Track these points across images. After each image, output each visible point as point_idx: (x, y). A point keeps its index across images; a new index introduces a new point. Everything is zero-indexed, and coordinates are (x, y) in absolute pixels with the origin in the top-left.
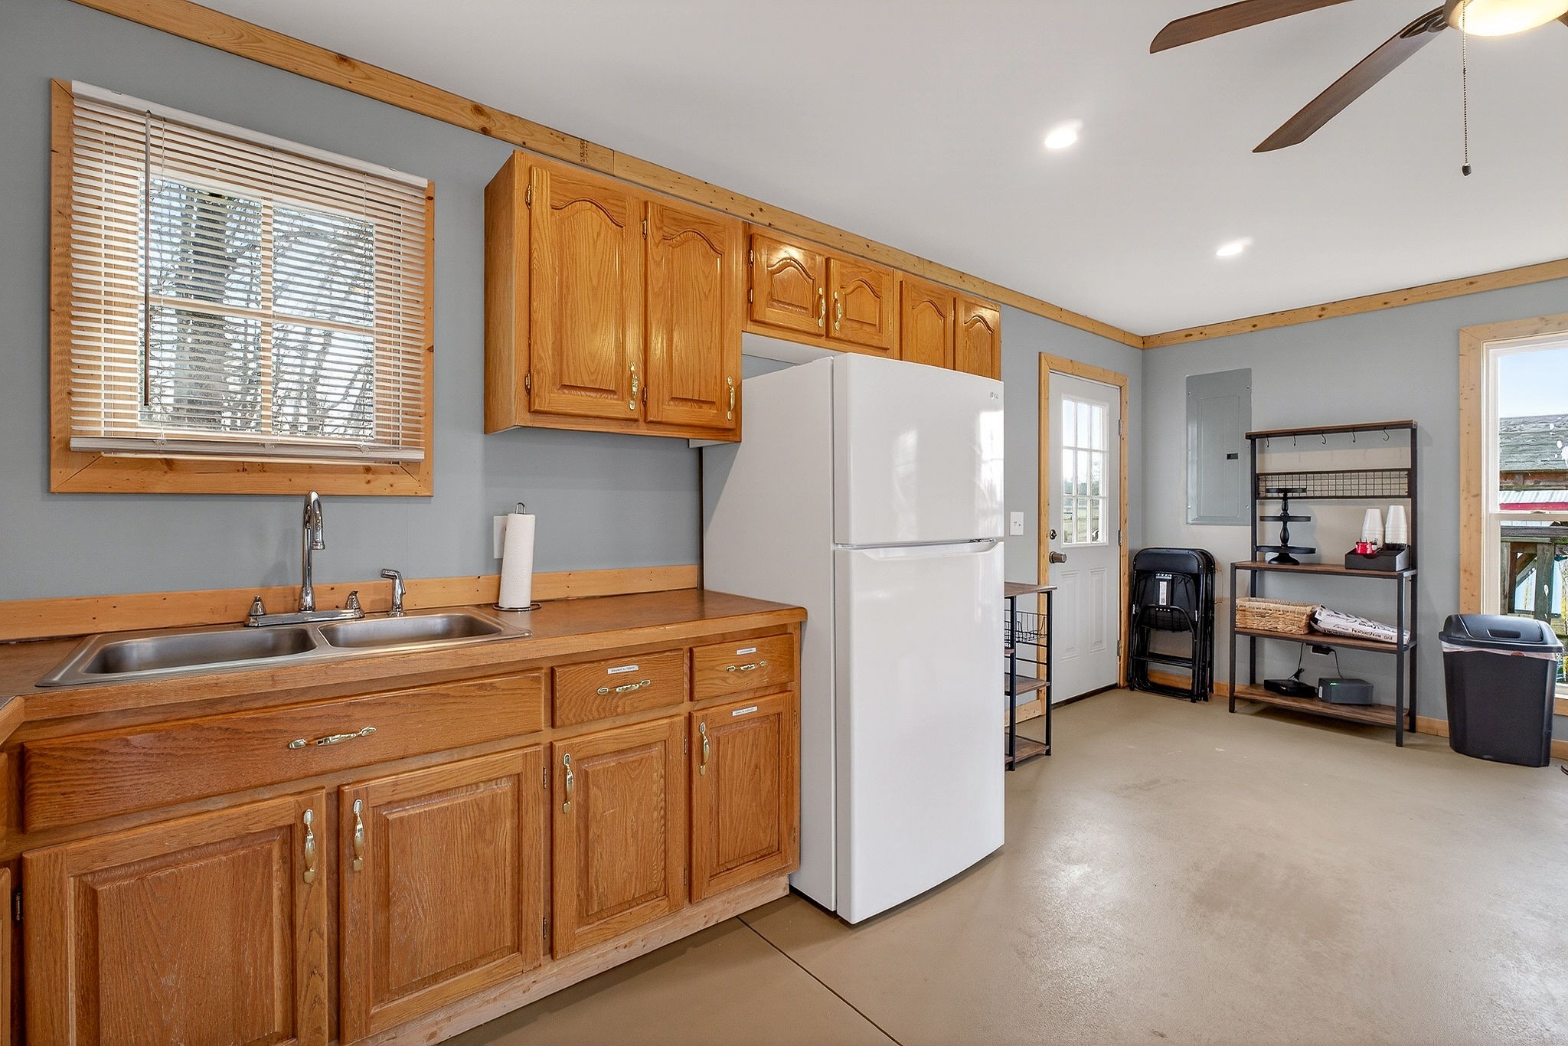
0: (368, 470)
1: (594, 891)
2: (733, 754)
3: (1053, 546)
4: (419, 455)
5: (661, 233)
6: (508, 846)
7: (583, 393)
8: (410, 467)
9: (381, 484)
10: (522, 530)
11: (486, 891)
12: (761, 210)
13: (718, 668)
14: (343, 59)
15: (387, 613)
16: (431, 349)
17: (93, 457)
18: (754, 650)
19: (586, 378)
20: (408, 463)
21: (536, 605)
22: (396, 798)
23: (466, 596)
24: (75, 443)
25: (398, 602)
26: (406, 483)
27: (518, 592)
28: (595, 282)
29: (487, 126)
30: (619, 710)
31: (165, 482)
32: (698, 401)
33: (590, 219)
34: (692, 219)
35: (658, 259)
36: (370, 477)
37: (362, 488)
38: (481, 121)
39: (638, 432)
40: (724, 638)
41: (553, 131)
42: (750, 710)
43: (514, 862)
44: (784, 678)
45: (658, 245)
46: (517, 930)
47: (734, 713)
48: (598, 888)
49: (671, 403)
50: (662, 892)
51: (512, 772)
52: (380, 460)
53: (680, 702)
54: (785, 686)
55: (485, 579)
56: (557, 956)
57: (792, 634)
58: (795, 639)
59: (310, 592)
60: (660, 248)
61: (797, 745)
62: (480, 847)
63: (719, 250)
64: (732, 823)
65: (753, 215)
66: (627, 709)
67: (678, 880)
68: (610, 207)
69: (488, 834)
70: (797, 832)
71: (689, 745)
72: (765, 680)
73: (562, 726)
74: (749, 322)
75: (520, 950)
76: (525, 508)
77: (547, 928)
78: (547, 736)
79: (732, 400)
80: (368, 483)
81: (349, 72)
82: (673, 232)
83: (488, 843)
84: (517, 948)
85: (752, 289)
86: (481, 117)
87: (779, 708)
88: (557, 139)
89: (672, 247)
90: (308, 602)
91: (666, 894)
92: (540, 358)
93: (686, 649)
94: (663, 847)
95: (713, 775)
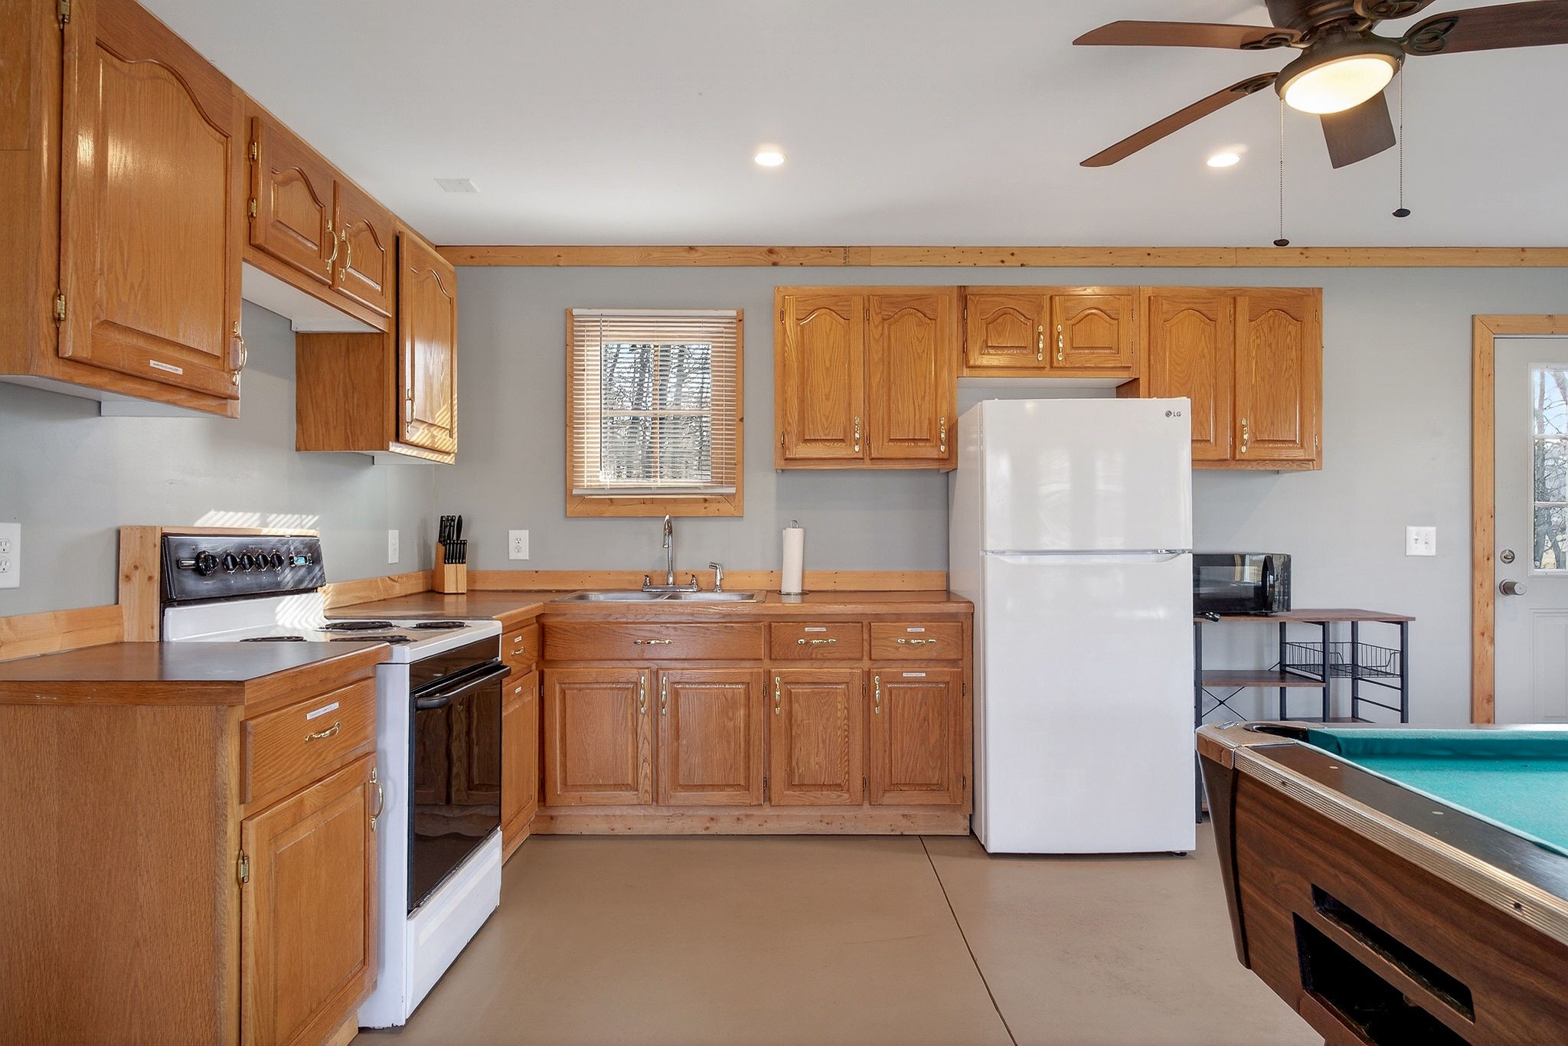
0: (705, 500)
1: (796, 771)
2: (904, 704)
3: (1505, 573)
4: (732, 490)
5: (880, 316)
6: (742, 726)
7: (819, 443)
8: (727, 497)
9: (712, 508)
10: (794, 538)
11: (729, 749)
12: (1013, 254)
13: (891, 639)
14: (691, 248)
15: (712, 591)
16: (742, 420)
17: (582, 498)
18: (923, 630)
19: (821, 433)
20: (728, 495)
21: (804, 593)
22: (682, 680)
23: (762, 583)
24: (575, 492)
25: (718, 583)
26: (726, 508)
27: (792, 583)
28: (828, 364)
29: (776, 260)
30: (814, 656)
31: (612, 510)
32: (914, 440)
33: (824, 321)
34: (907, 299)
35: (877, 337)
36: (706, 505)
37: (702, 512)
38: (774, 258)
39: (865, 467)
40: (899, 617)
41: (822, 248)
42: (919, 675)
43: (745, 736)
44: (953, 656)
45: (878, 326)
46: (748, 778)
47: (905, 675)
48: (798, 769)
49: (890, 444)
50: (846, 788)
51: (744, 681)
52: (712, 494)
53: (861, 659)
54: (954, 662)
55: (778, 573)
56: (773, 804)
57: (962, 622)
58: (965, 626)
59: (672, 575)
60: (880, 328)
61: (967, 712)
62: (726, 720)
63: (932, 317)
64: (902, 756)
65: (1003, 262)
66: (819, 656)
67: (857, 783)
68: (839, 308)
69: (730, 715)
70: (969, 782)
71: (867, 691)
72: (934, 655)
73: (776, 659)
74: (965, 369)
75: (749, 790)
76: (795, 524)
77: (767, 783)
78: (767, 664)
79: (943, 436)
80: (705, 508)
81: (694, 255)
82: (890, 313)
83: (731, 720)
84: (747, 788)
85: (966, 341)
86: (772, 256)
87: (947, 679)
88: (825, 253)
89: (890, 325)
90: (671, 579)
91: (848, 790)
92: (789, 424)
93: (865, 622)
94: (846, 758)
95: (887, 717)
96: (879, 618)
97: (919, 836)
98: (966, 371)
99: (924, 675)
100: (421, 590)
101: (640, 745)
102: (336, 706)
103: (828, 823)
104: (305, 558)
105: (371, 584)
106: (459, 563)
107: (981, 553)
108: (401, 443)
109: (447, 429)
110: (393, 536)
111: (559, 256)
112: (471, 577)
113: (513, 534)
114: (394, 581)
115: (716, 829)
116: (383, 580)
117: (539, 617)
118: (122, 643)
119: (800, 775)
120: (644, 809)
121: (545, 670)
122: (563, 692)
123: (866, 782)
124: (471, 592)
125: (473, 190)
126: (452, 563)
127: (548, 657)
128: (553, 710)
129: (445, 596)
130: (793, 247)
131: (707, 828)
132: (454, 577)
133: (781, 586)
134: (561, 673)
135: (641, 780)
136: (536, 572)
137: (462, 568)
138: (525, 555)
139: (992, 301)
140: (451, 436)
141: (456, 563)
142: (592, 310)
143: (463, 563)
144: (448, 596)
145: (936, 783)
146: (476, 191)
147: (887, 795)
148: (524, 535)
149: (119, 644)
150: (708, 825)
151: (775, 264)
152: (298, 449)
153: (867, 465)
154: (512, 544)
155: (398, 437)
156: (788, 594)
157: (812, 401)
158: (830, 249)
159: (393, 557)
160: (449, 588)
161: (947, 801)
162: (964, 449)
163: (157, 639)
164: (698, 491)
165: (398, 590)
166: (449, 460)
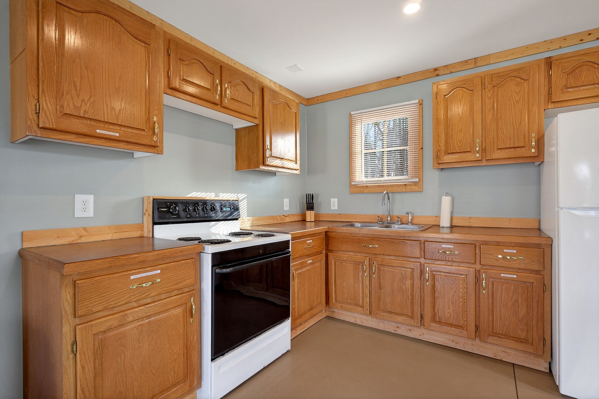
0: (405, 185)
2: (502, 291)
4: (417, 180)
5: (492, 85)
6: (410, 288)
7: (457, 154)
8: (415, 183)
9: (408, 188)
10: (446, 201)
11: (403, 298)
12: (590, 34)
13: (494, 255)
14: (398, 77)
15: (407, 224)
16: (422, 148)
17: (355, 186)
18: (515, 251)
19: (457, 149)
20: (415, 182)
21: (452, 227)
23: (431, 221)
24: (353, 183)
25: (410, 221)
26: (414, 188)
27: (445, 222)
30: (447, 259)
31: (366, 190)
32: (513, 147)
34: (510, 72)
35: (490, 96)
36: (406, 187)
37: (404, 190)
38: (437, 72)
39: (482, 164)
40: (499, 243)
41: (462, 62)
42: (512, 276)
43: (411, 293)
44: (536, 267)
45: (490, 90)
46: (413, 312)
47: (502, 275)
48: (438, 313)
49: (498, 151)
50: (465, 328)
51: (411, 268)
52: (408, 182)
53: (475, 263)
54: (537, 272)
55: (438, 217)
56: (425, 327)
57: (544, 249)
58: (546, 251)
59: (389, 217)
60: (492, 91)
61: (547, 302)
62: (402, 284)
63: (526, 78)
64: (501, 319)
65: (581, 40)
66: (450, 259)
67: (472, 328)
68: (466, 86)
69: (404, 282)
70: (548, 342)
71: (478, 280)
72: (522, 266)
73: (426, 259)
74: (550, 104)
75: (413, 319)
76: (447, 194)
77: (422, 317)
78: (422, 260)
79: (533, 143)
80: (405, 188)
81: (400, 80)
82: (498, 82)
83: (404, 284)
84: (412, 317)
85: (551, 87)
86: (436, 72)
87: (532, 281)
88: (464, 64)
89: (498, 88)
90: (389, 219)
91: (467, 330)
92: (440, 146)
93: (478, 245)
94: (465, 313)
95: (490, 296)
96: (486, 243)
97: (513, 364)
98: (551, 106)
99: (515, 276)
100: (300, 220)
101: (364, 290)
102: (159, 271)
103: (456, 343)
104: (230, 208)
105: (273, 218)
106: (312, 210)
107: (557, 209)
108: (265, 165)
109: (294, 161)
110: (286, 201)
111: (347, 93)
112: (316, 216)
113: (332, 200)
114: (286, 216)
115: (399, 332)
116: (280, 216)
117: (326, 232)
118: (143, 237)
119: (439, 317)
120: (367, 317)
121: (328, 253)
122: (335, 262)
123: (477, 328)
124: (315, 221)
125: (300, 69)
126: (309, 210)
127: (330, 248)
128: (331, 269)
129: (307, 222)
130: (446, 66)
131: (395, 331)
132: (310, 215)
133: (440, 224)
134: (334, 255)
135: (365, 304)
136: (340, 214)
137: (313, 212)
138: (336, 208)
139: (570, 61)
140: (296, 163)
141: (310, 210)
142: (358, 111)
143: (313, 211)
144: (308, 222)
145: (524, 338)
146: (302, 70)
147: (490, 337)
148: (336, 200)
149: (142, 237)
150: (396, 329)
151: (437, 75)
152: (236, 170)
153: (484, 163)
154: (332, 204)
155: (264, 164)
156: (443, 227)
157: (452, 134)
158: (466, 61)
159: (286, 208)
160: (308, 219)
161: (532, 351)
162: (548, 149)
163: (151, 236)
164: (401, 181)
165: (288, 220)
166: (297, 172)
